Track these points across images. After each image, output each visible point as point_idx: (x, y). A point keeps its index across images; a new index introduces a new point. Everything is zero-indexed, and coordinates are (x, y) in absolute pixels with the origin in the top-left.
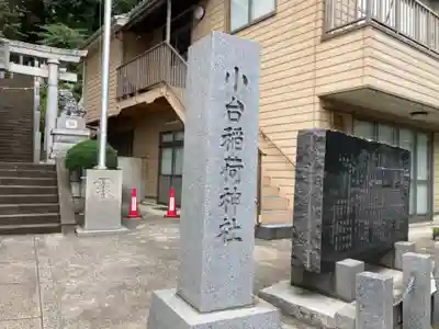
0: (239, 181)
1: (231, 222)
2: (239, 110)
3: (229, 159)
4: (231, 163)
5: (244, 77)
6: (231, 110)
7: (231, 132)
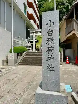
0: (53, 53)
1: (51, 65)
2: (52, 32)
3: (49, 47)
4: (50, 48)
5: (53, 22)
6: (49, 33)
7: (49, 39)
